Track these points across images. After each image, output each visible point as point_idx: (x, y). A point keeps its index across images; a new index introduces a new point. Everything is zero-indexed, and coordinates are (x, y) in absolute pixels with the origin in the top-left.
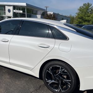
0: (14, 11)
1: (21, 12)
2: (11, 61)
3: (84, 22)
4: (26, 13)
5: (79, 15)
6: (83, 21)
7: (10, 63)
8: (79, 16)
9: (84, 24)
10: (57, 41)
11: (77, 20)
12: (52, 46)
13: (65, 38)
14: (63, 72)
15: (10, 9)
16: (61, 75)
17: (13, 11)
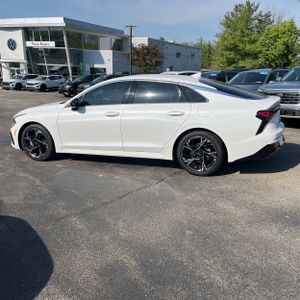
0: (29, 44)
1: (51, 44)
2: (126, 145)
3: (243, 59)
4: (66, 48)
5: (225, 39)
6: (238, 57)
7: (123, 149)
8: (226, 43)
9: (241, 64)
10: (193, 104)
11: (222, 55)
12: (187, 112)
13: (202, 99)
14: (206, 143)
15: (14, 38)
16: (202, 148)
17: (24, 44)
